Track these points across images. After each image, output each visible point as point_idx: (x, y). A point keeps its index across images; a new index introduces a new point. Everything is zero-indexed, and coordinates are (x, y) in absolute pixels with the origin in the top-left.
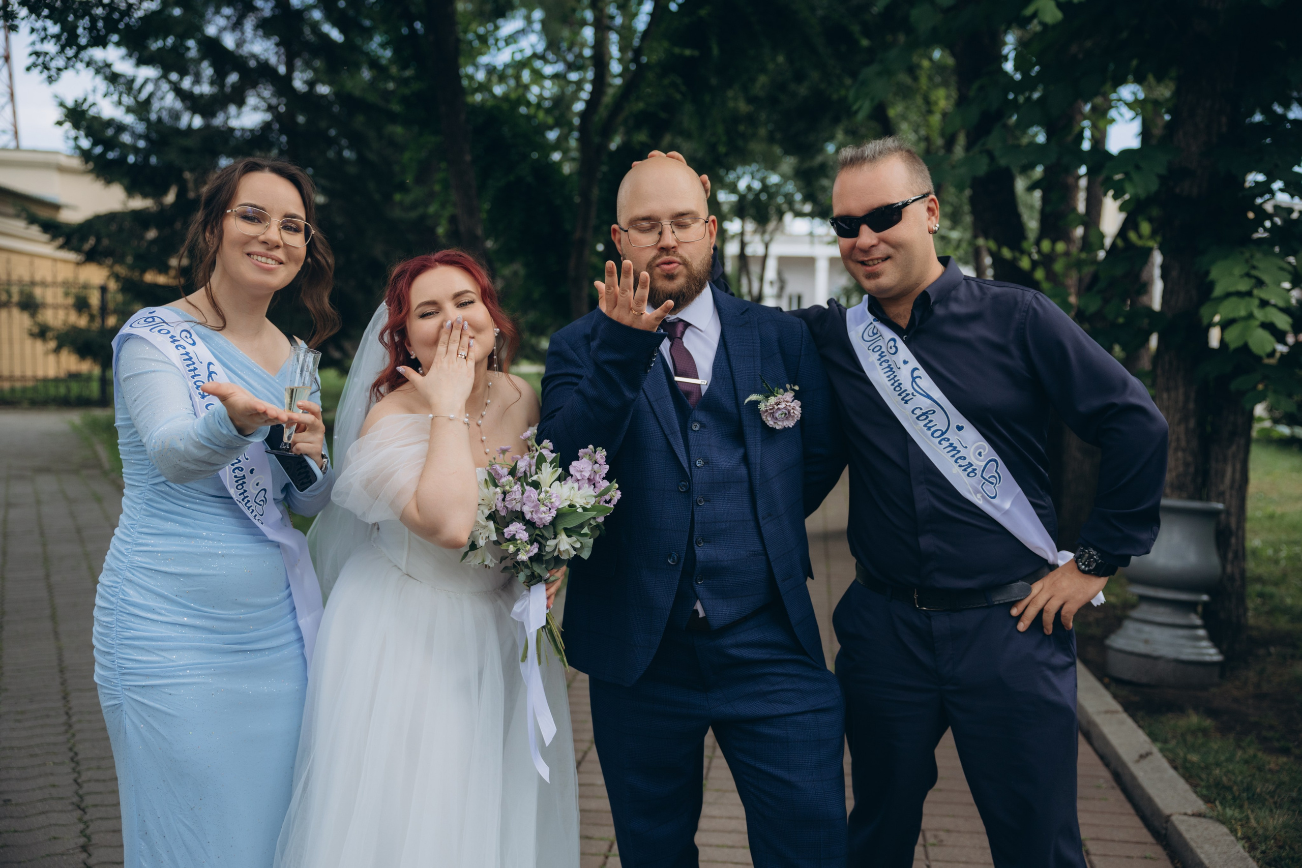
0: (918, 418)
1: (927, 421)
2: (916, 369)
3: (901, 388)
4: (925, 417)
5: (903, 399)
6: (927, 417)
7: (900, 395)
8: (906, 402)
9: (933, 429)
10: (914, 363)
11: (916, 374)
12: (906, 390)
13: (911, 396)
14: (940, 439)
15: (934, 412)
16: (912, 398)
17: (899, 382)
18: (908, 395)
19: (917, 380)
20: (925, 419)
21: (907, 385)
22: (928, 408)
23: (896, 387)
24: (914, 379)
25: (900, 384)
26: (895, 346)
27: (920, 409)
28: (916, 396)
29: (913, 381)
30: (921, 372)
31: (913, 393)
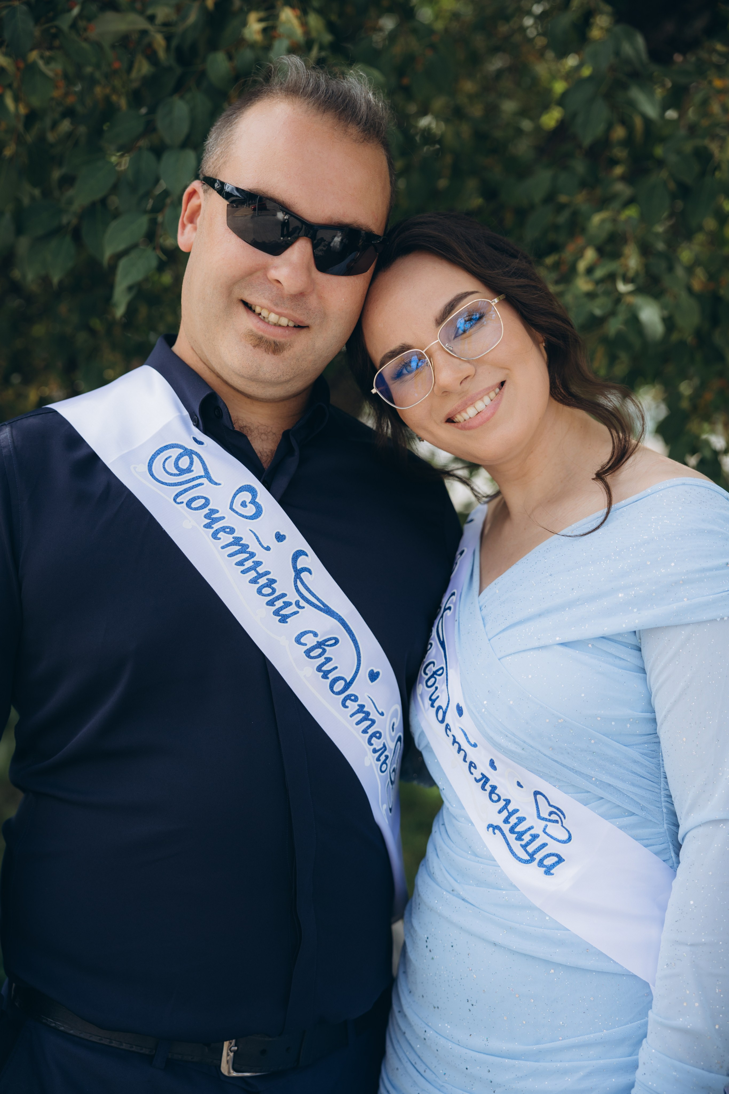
0: (308, 653)
1: (322, 660)
2: (301, 553)
3: (273, 591)
5: (276, 613)
6: (324, 651)
7: (270, 603)
8: (284, 619)
9: (331, 676)
10: (297, 541)
11: (303, 562)
12: (284, 595)
13: (293, 608)
14: (343, 696)
15: (337, 641)
16: (296, 612)
17: (269, 577)
18: (288, 604)
19: (304, 576)
20: (320, 655)
21: (285, 585)
22: (327, 633)
23: (263, 586)
24: (298, 573)
25: (272, 582)
26: (253, 502)
27: (311, 635)
28: (303, 608)
29: (297, 577)
30: (311, 561)
31: (297, 602)
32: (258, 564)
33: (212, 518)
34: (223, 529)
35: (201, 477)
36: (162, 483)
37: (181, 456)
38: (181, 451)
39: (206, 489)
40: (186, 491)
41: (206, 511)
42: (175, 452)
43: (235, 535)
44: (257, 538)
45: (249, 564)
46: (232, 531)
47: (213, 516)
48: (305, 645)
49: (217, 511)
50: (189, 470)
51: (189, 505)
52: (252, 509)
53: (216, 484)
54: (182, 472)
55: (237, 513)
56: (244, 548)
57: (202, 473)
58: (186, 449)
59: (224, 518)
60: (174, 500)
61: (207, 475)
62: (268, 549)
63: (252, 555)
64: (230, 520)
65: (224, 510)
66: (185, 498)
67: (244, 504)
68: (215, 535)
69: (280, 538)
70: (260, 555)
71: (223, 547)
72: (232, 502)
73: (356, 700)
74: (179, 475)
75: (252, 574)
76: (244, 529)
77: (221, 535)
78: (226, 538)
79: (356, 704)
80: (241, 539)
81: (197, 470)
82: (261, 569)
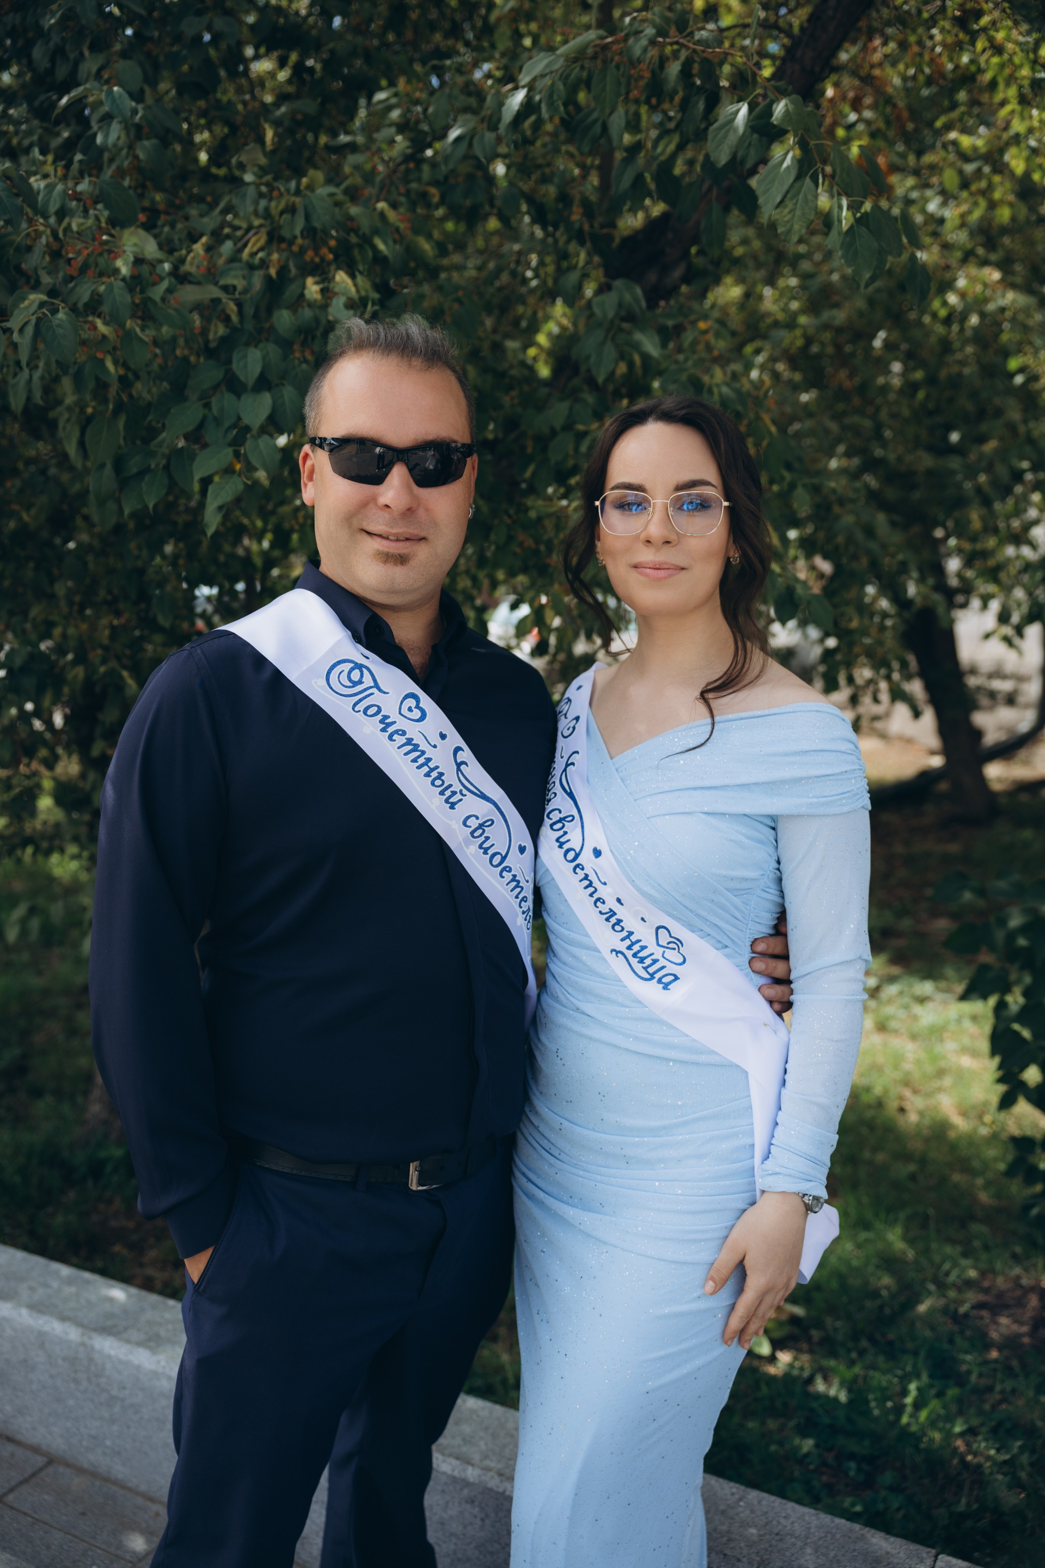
0: (472, 833)
1: (482, 839)
2: (458, 749)
3: (443, 782)
4: (480, 831)
5: (447, 801)
6: (484, 831)
7: (442, 793)
8: (453, 806)
9: (490, 852)
10: (455, 739)
11: (461, 756)
12: (450, 786)
13: (458, 797)
14: (500, 868)
15: (493, 822)
16: (461, 800)
17: (439, 770)
18: (454, 793)
19: (463, 767)
20: (481, 835)
21: (450, 777)
22: (483, 817)
23: (435, 779)
24: (459, 765)
25: (441, 774)
26: (417, 707)
27: (474, 818)
28: (465, 795)
29: (459, 769)
30: (467, 755)
31: (461, 791)
32: (429, 760)
33: (385, 723)
34: (396, 732)
35: (371, 687)
36: (341, 695)
37: (352, 669)
38: (352, 665)
39: (377, 698)
40: (360, 700)
41: (379, 717)
42: (347, 667)
43: (407, 736)
44: (426, 738)
45: (421, 760)
46: (404, 733)
47: (387, 721)
48: (470, 827)
49: (389, 717)
50: (360, 682)
51: (365, 712)
52: (417, 714)
53: (385, 693)
54: (355, 684)
55: (405, 717)
56: (416, 747)
57: (372, 684)
58: (356, 664)
59: (395, 722)
60: (353, 709)
61: (376, 686)
62: (435, 746)
63: (423, 753)
64: (401, 724)
65: (394, 716)
66: (361, 707)
67: (410, 709)
68: (390, 738)
69: (443, 736)
70: (430, 753)
71: (399, 748)
72: (400, 708)
73: (510, 871)
74: (353, 687)
75: (425, 769)
76: (413, 731)
77: (395, 737)
78: (400, 740)
79: (510, 874)
80: (412, 739)
81: (368, 681)
82: (432, 765)
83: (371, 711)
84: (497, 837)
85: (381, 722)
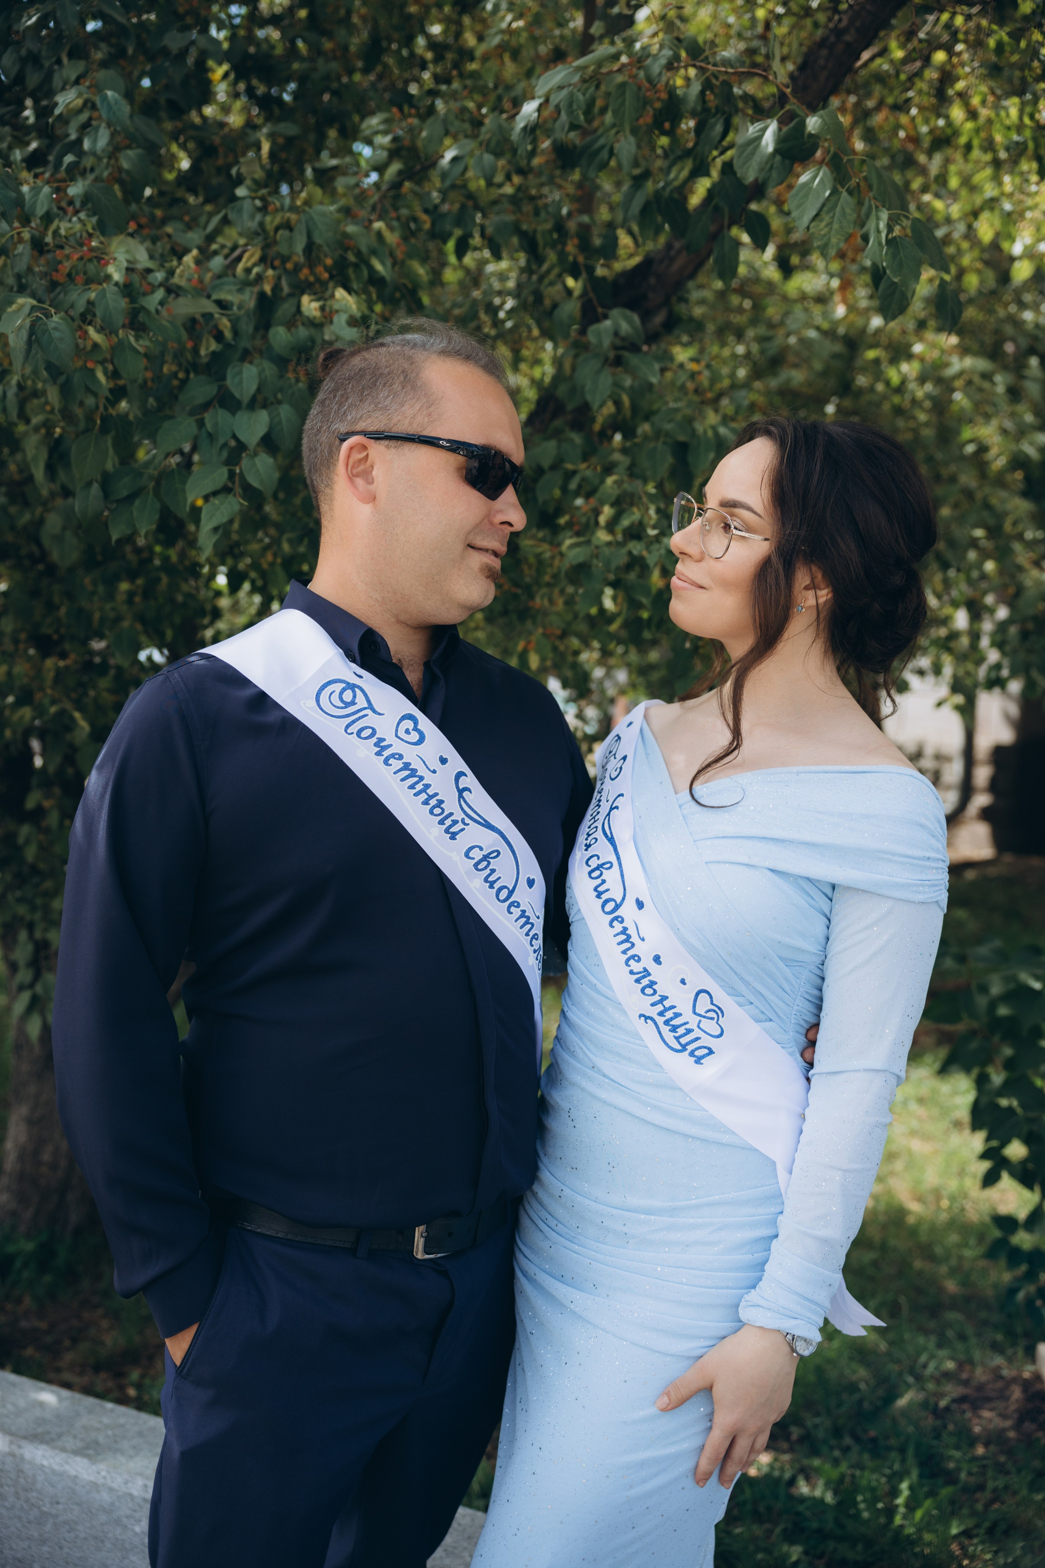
0: (476, 866)
1: (488, 871)
2: (460, 774)
3: (443, 810)
4: (485, 863)
5: (447, 831)
6: (489, 863)
7: (441, 822)
8: (453, 836)
9: (497, 885)
10: (457, 763)
11: (464, 782)
12: (451, 814)
13: (460, 826)
14: (507, 903)
15: (499, 853)
16: (463, 830)
17: (438, 797)
18: (455, 822)
19: (466, 794)
20: (486, 868)
21: (451, 805)
22: (488, 847)
23: (434, 807)
24: (461, 792)
25: (441, 802)
26: (415, 729)
27: (477, 849)
28: (468, 824)
29: (461, 796)
30: (470, 780)
31: (463, 820)
32: (427, 786)
33: (381, 746)
34: (393, 756)
35: (365, 708)
36: (332, 716)
37: (343, 690)
38: (344, 685)
39: (371, 720)
40: (354, 722)
41: (374, 740)
42: (339, 687)
43: (404, 760)
44: (424, 762)
45: (419, 787)
46: (401, 757)
47: (382, 744)
48: (473, 859)
49: (384, 740)
50: (353, 703)
51: (358, 735)
52: (415, 737)
53: (380, 714)
54: (347, 705)
55: (402, 740)
56: (413, 773)
57: (366, 705)
58: (348, 683)
59: (391, 745)
60: (346, 731)
61: (371, 707)
62: (434, 772)
63: (421, 778)
64: (398, 747)
65: (390, 739)
66: (354, 728)
67: (407, 732)
68: (386, 762)
69: (443, 761)
70: (429, 778)
71: (395, 773)
72: (397, 730)
73: (518, 906)
74: (345, 708)
75: (424, 796)
76: (411, 754)
77: (391, 761)
78: (397, 764)
79: (519, 910)
80: (410, 764)
81: (361, 702)
82: (430, 791)
83: (365, 734)
84: (504, 868)
85: (376, 745)
